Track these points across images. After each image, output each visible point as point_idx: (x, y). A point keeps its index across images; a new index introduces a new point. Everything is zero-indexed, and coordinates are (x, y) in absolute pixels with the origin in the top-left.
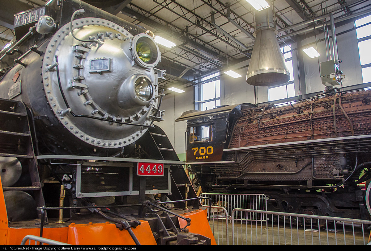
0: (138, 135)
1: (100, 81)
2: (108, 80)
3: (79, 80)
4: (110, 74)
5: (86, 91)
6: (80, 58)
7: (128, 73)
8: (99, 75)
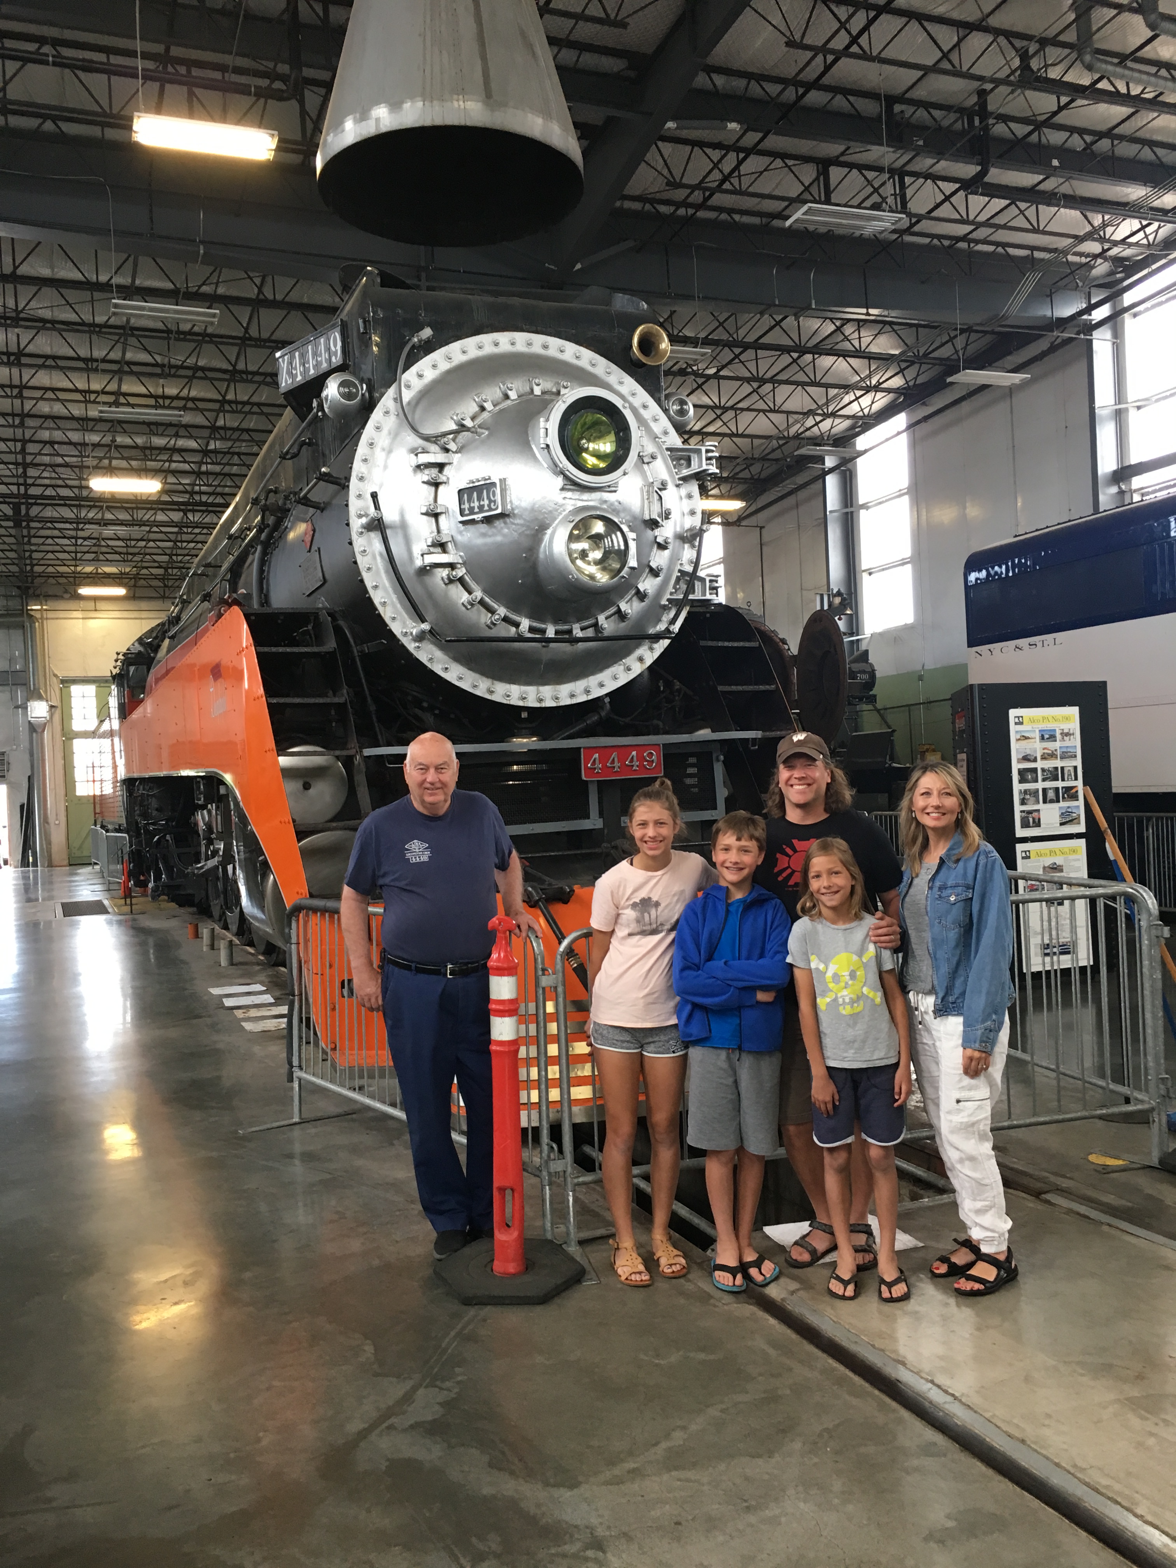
0: (641, 659)
1: (489, 540)
2: (504, 536)
3: (442, 547)
4: (508, 520)
5: (461, 572)
6: (436, 485)
7: (551, 512)
8: (483, 528)
